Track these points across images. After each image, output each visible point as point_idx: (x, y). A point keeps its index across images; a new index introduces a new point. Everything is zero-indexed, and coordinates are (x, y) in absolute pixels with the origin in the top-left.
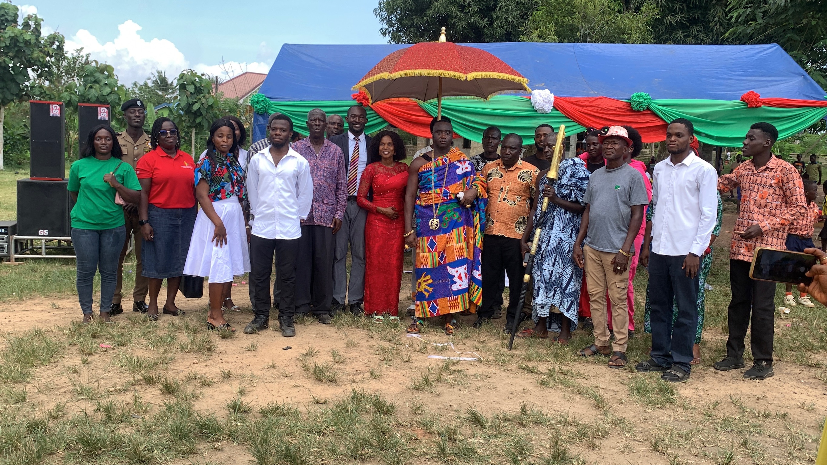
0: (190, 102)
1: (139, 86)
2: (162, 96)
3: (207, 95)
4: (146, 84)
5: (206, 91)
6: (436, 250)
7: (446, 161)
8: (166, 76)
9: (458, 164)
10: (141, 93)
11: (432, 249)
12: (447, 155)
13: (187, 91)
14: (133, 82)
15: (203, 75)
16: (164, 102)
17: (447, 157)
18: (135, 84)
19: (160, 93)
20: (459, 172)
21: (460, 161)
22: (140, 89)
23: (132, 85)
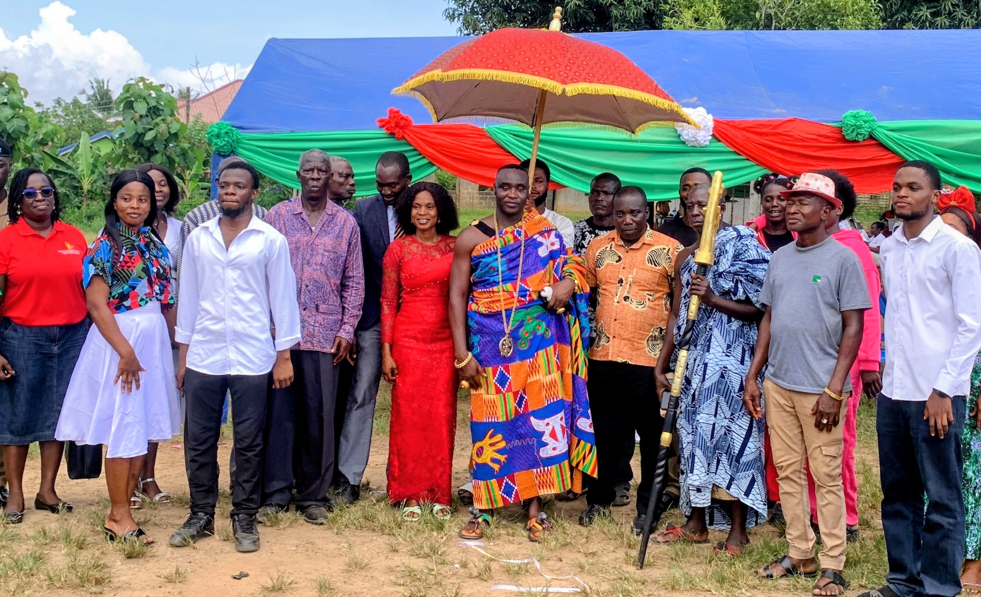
0: (140, 131)
1: (63, 103)
2: (100, 121)
3: (169, 119)
4: (76, 102)
5: (167, 111)
6: (509, 390)
7: (520, 235)
8: (109, 88)
9: (540, 239)
10: (67, 115)
11: (503, 387)
12: (520, 223)
13: (136, 112)
14: (56, 98)
15: (163, 86)
16: (102, 129)
17: (521, 227)
18: (58, 102)
19: (100, 115)
20: (543, 252)
21: (541, 234)
22: (66, 109)
23: (53, 104)
